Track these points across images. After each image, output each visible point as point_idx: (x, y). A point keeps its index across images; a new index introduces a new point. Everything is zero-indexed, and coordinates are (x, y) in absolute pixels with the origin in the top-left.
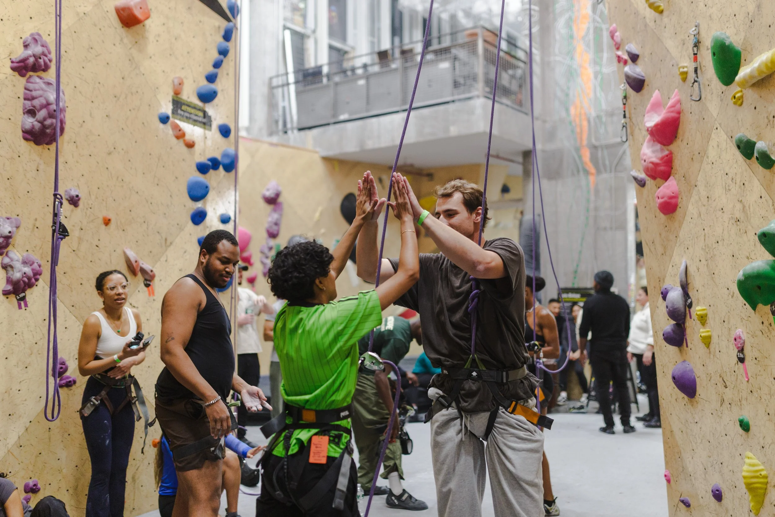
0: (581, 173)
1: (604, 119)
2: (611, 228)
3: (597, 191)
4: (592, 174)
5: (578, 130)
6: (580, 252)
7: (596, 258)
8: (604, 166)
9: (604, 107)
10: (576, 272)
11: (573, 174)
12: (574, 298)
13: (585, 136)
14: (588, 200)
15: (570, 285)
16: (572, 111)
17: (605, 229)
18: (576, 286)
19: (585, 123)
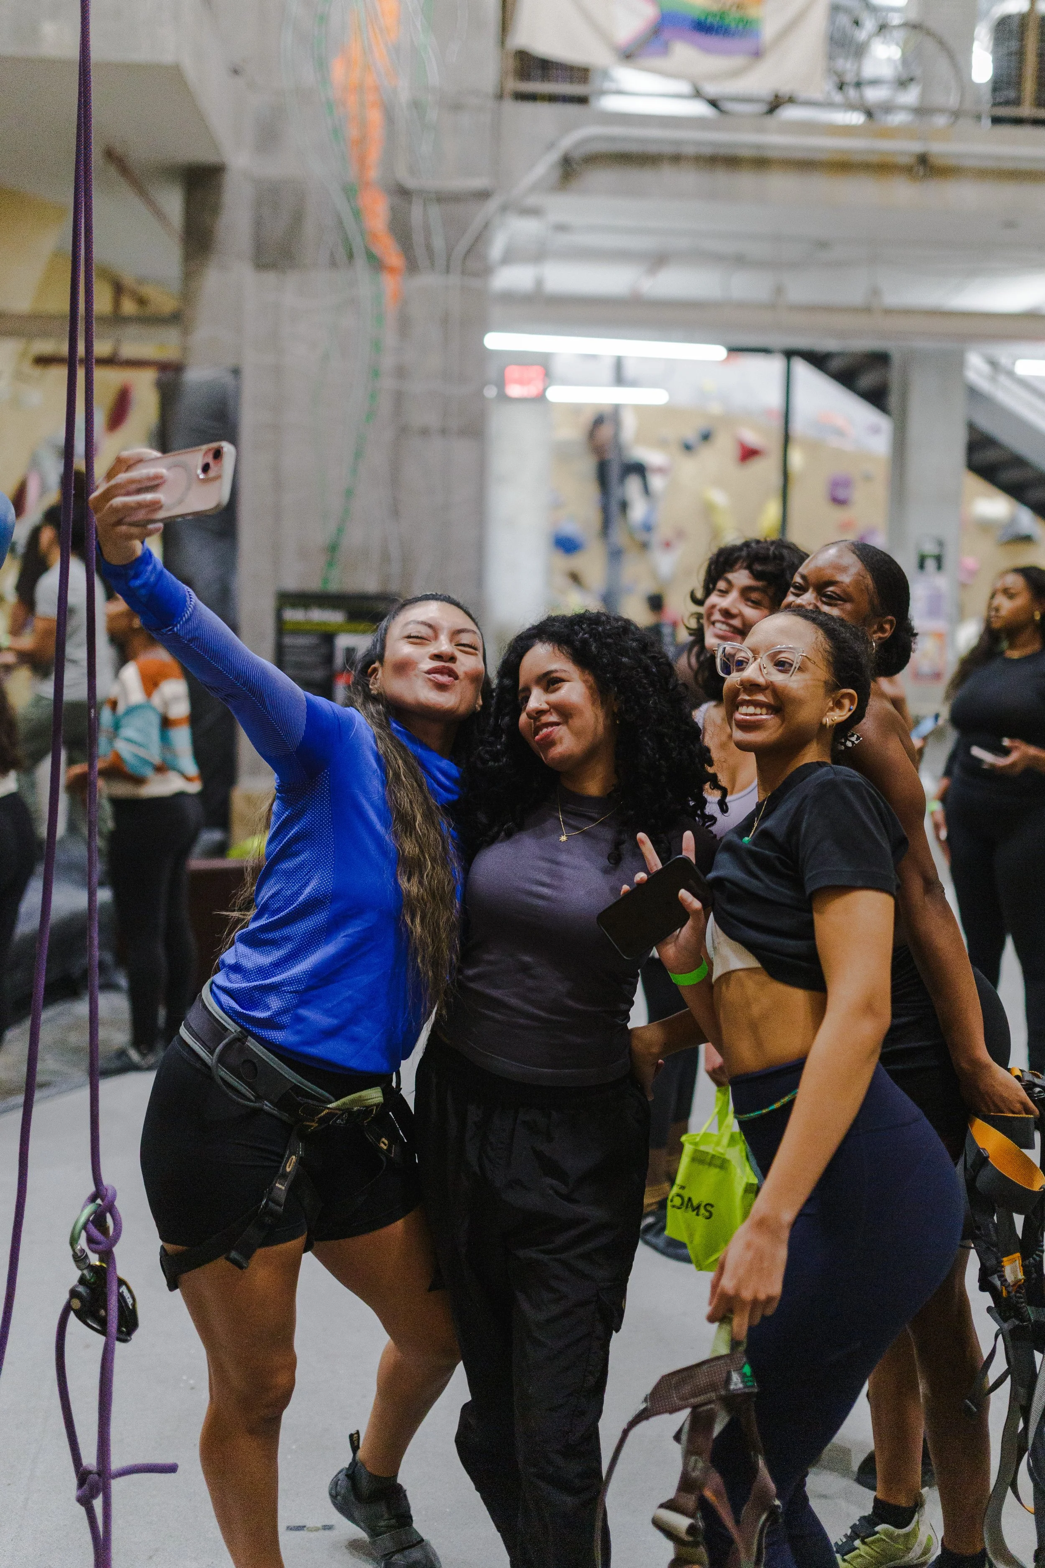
0: (360, 261)
1: (432, 115)
2: (444, 432)
3: (404, 324)
4: (392, 270)
5: (353, 132)
6: (349, 494)
7: (395, 512)
8: (429, 248)
9: (434, 78)
10: (333, 549)
11: (333, 264)
12: (325, 623)
13: (374, 155)
14: (377, 345)
15: (313, 585)
16: (338, 71)
17: (425, 432)
18: (334, 587)
19: (375, 116)
